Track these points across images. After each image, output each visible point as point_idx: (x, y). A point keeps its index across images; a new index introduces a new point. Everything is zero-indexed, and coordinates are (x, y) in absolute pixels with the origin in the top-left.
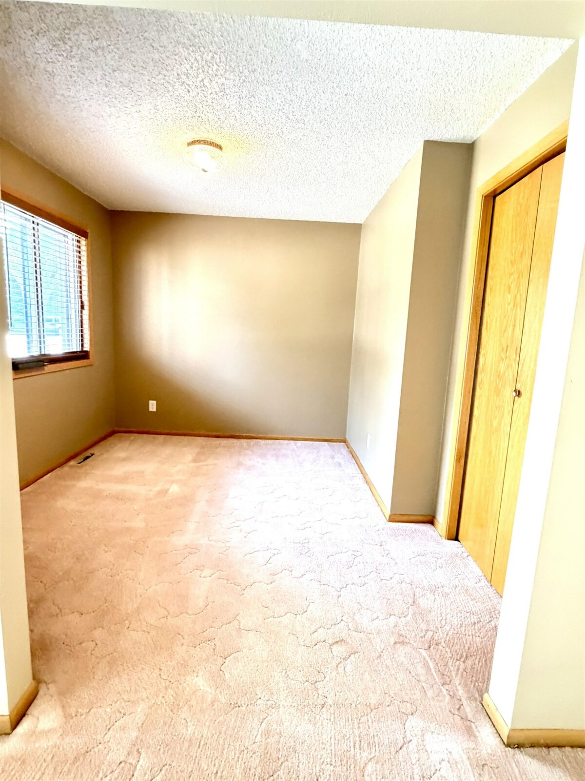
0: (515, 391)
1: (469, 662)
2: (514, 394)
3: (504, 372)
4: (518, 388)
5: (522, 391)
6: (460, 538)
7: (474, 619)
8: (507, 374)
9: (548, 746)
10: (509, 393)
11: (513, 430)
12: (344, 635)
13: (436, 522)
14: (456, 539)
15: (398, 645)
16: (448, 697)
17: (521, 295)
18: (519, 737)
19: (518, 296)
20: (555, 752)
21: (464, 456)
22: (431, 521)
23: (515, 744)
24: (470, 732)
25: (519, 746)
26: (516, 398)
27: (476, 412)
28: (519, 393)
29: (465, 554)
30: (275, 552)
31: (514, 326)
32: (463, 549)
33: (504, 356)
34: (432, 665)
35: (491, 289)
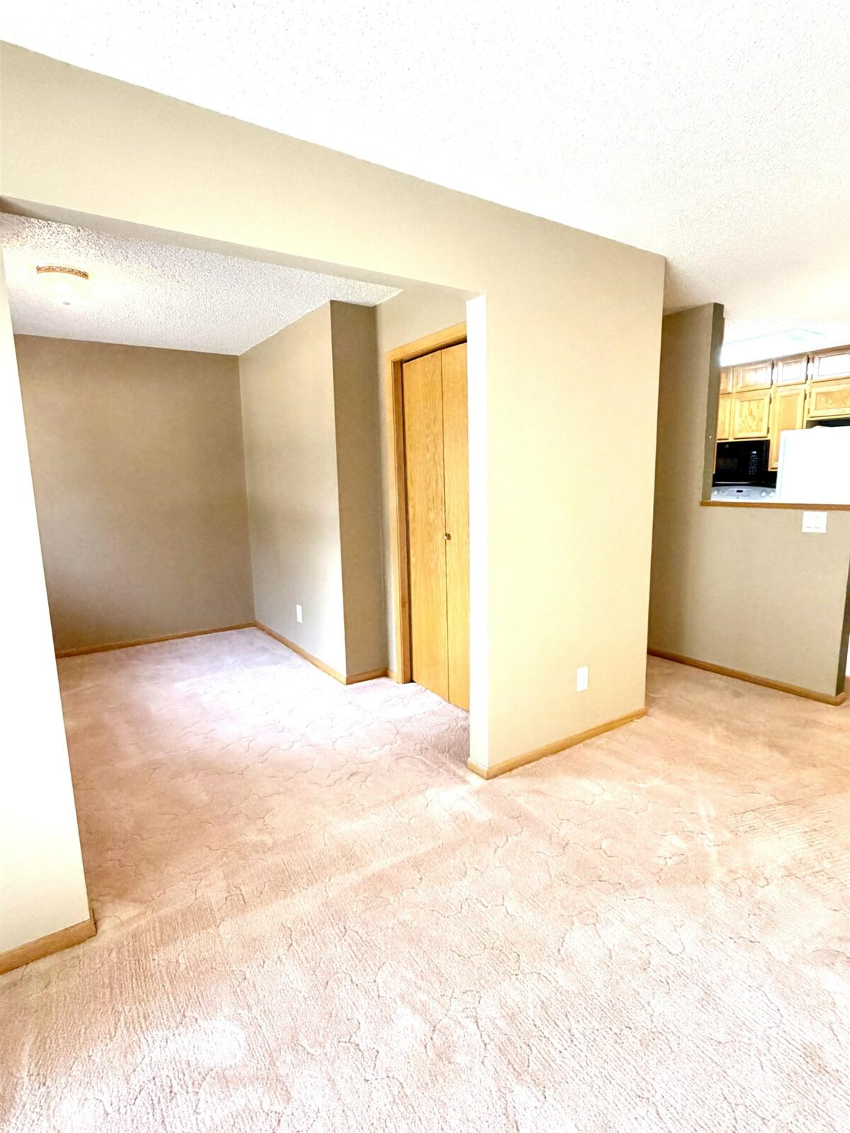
0: (446, 535)
1: (452, 751)
2: (445, 537)
3: (434, 521)
4: (448, 532)
5: (451, 534)
6: (414, 679)
7: (446, 727)
8: (436, 521)
9: (510, 770)
10: (440, 537)
11: (449, 567)
12: (354, 769)
13: (390, 673)
14: (412, 681)
15: (399, 760)
16: (445, 772)
17: (439, 455)
18: (493, 772)
19: (436, 456)
20: (515, 772)
21: (407, 603)
22: (385, 673)
23: (492, 776)
24: (465, 781)
25: (495, 776)
26: (447, 541)
27: (413, 560)
28: (449, 536)
29: (423, 689)
30: (250, 739)
31: (437, 480)
32: (420, 687)
33: (431, 506)
34: (428, 762)
35: (411, 446)
